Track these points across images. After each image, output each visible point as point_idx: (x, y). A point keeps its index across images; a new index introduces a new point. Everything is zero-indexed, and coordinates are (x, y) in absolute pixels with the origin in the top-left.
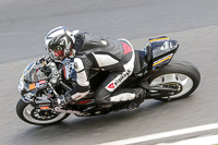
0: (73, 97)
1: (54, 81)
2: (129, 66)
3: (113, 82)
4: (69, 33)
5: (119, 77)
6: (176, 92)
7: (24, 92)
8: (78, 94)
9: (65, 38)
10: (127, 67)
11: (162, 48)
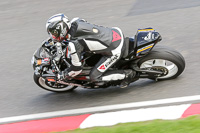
0: (70, 74)
1: (57, 59)
2: (117, 52)
3: (104, 64)
4: (65, 20)
5: (108, 60)
6: (163, 75)
7: (35, 66)
8: (73, 72)
9: (61, 24)
10: (114, 52)
11: (146, 38)
